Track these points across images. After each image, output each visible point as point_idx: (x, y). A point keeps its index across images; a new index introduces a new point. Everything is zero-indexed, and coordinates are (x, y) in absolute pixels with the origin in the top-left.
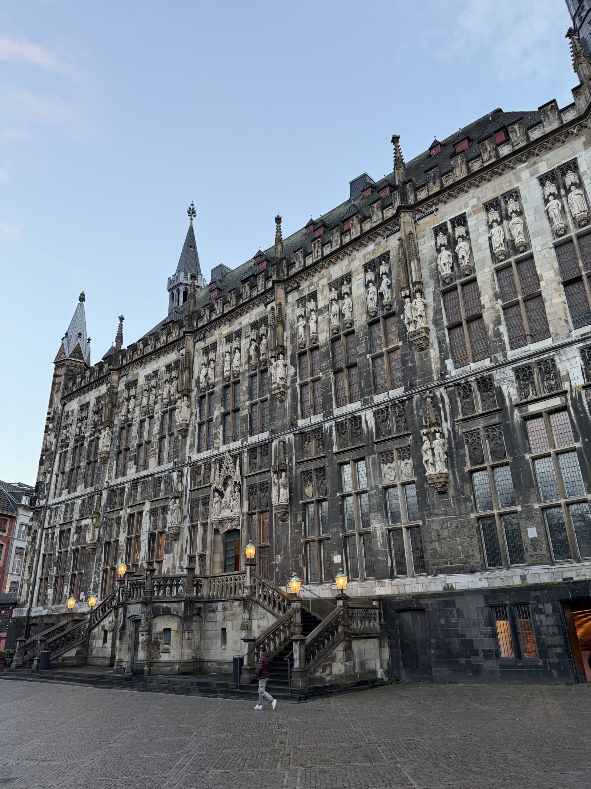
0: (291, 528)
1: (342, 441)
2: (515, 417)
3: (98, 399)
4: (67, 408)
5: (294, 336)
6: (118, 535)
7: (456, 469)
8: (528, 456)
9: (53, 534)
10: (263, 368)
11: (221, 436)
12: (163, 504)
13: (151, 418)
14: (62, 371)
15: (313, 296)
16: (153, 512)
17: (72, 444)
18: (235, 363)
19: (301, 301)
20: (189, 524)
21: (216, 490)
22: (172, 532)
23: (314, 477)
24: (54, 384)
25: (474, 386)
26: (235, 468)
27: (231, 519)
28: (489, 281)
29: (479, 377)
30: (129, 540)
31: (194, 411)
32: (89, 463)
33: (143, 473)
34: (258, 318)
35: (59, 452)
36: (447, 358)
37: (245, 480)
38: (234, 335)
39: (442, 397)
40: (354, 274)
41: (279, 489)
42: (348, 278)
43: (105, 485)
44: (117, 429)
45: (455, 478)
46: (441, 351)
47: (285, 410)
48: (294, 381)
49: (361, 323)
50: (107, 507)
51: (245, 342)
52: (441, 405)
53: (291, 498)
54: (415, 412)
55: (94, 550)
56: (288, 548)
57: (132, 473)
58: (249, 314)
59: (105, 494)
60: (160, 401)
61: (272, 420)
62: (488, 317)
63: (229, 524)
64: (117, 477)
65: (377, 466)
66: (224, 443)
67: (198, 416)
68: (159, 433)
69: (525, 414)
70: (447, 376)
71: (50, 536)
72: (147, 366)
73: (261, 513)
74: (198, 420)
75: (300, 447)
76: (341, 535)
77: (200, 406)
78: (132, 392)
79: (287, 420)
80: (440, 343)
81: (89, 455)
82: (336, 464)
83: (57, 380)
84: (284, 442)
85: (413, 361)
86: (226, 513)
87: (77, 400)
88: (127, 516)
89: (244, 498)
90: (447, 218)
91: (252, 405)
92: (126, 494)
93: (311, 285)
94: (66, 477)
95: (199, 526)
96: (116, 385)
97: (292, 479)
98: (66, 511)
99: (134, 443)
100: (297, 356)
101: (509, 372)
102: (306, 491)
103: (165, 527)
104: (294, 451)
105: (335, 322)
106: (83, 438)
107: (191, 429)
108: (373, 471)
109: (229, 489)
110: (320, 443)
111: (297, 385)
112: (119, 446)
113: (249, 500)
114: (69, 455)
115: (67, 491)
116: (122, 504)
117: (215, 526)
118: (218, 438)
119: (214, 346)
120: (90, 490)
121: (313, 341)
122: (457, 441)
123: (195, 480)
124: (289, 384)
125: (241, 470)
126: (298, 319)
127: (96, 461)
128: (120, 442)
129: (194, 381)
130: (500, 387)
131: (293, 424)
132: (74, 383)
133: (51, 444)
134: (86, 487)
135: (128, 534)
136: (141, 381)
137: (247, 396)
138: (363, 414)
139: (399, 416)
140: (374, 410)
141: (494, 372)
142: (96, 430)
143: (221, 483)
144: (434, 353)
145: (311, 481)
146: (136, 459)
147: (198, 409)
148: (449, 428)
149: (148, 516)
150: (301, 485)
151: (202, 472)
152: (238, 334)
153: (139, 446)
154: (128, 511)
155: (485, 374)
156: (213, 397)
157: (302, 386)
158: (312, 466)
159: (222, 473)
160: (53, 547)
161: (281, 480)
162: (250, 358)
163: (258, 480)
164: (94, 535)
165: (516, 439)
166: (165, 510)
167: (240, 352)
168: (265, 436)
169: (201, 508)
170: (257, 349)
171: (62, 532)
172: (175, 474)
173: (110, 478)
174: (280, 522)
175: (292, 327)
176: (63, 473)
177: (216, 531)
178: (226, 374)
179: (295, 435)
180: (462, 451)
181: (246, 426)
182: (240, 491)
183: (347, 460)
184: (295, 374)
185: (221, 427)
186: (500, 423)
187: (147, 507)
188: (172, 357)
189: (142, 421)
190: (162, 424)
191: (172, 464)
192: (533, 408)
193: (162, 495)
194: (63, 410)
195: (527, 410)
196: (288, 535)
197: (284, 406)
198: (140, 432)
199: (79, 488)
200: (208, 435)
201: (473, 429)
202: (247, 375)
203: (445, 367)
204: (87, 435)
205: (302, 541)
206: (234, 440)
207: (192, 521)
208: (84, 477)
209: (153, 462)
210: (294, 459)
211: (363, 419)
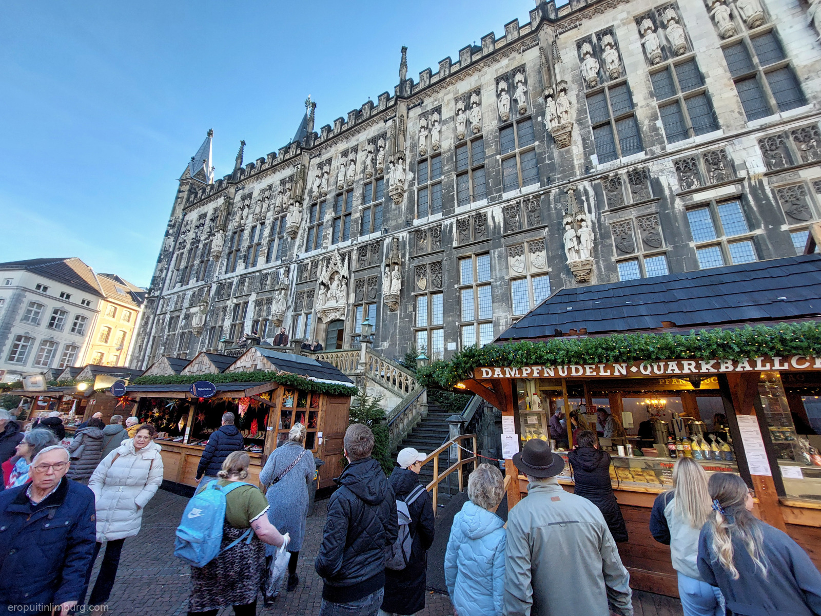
0: (400, 318)
1: (462, 237)
2: (676, 206)
3: (216, 210)
4: (187, 218)
5: (414, 146)
6: (223, 321)
7: (601, 259)
8: (692, 244)
9: (164, 320)
10: (378, 176)
11: (330, 237)
12: (268, 295)
13: (263, 224)
14: (186, 188)
15: (438, 110)
16: (258, 303)
17: (188, 246)
18: (350, 172)
19: (424, 115)
20: (292, 313)
21: (323, 284)
22: (275, 318)
23: (429, 271)
24: (177, 198)
25: (625, 178)
26: (343, 264)
27: (337, 309)
28: (643, 81)
29: (631, 169)
30: (233, 326)
31: (305, 216)
32: (202, 262)
33: (250, 270)
34: (376, 134)
35: (176, 253)
36: (593, 154)
37: (353, 275)
38: (350, 150)
39: (586, 190)
40: (484, 86)
41: (391, 280)
43: (215, 279)
44: (230, 233)
45: (599, 268)
46: (585, 147)
47: (400, 211)
48: (412, 184)
49: (491, 128)
50: (215, 298)
51: (361, 156)
52: (584, 198)
53: (401, 290)
54: (553, 206)
55: (200, 333)
56: (396, 335)
57: (241, 269)
58: (367, 132)
59: (214, 287)
60: (272, 209)
61: (386, 220)
62: (641, 113)
63: (333, 314)
64: (226, 273)
65: (503, 258)
66: (333, 243)
67: (308, 220)
68: (269, 236)
69: (689, 203)
70: (592, 171)
71: (161, 321)
72: (263, 181)
73: (368, 304)
74: (308, 224)
75: (414, 243)
76: (457, 323)
77: (311, 213)
78: (247, 202)
79: (401, 221)
80: (584, 140)
81: (202, 255)
82: (455, 258)
83: (181, 195)
84: (398, 240)
85: (551, 158)
86: (332, 304)
87: (196, 211)
88: (233, 305)
89: (351, 290)
90: (593, 31)
91: (365, 209)
92: (233, 287)
93: (436, 100)
94: (180, 273)
95: (303, 314)
96: (232, 197)
97: (404, 273)
98: (177, 301)
99: (245, 244)
100: (416, 162)
101: (668, 163)
102: (419, 284)
103: (269, 315)
104: (408, 248)
105: (461, 129)
106: (199, 241)
107: (300, 232)
108: (499, 263)
109: (336, 283)
110: (437, 240)
111: (415, 188)
112: (231, 248)
113: (356, 293)
114: (185, 255)
115: (180, 284)
116: (229, 296)
117: (319, 315)
118: (328, 239)
119: (329, 161)
120: (201, 283)
121: (435, 148)
122: (603, 231)
123: (301, 276)
124: (406, 188)
125: (349, 266)
126: (420, 131)
127: (208, 261)
128: (232, 244)
129: (306, 191)
130: (658, 178)
131: (408, 223)
132: (196, 196)
133: (170, 246)
134: (197, 281)
135: (233, 321)
136: (256, 194)
137: (360, 201)
138: (489, 211)
139: (532, 211)
140: (502, 206)
141: (651, 164)
142: (211, 234)
143: (328, 278)
144: (577, 150)
145: (424, 275)
146: (246, 258)
147: (309, 215)
148: (594, 219)
149: (253, 306)
150: (414, 279)
151: (309, 268)
152: (355, 149)
153: (249, 247)
154: (235, 301)
155: (639, 167)
156: (324, 205)
157: (419, 190)
158: (427, 261)
159: (330, 268)
160: (163, 330)
161: (393, 273)
162: (365, 167)
163: (366, 275)
164: (201, 320)
165: (678, 227)
166: (269, 301)
167: (355, 164)
168: (378, 234)
169: (305, 300)
170: (374, 161)
171: (171, 318)
172: (282, 271)
173: (220, 273)
174: (389, 313)
175: (412, 138)
176: (178, 270)
177: (320, 319)
178: (340, 183)
179: (409, 233)
180: (608, 241)
181: (358, 227)
182: (346, 284)
183: (468, 254)
184: (414, 179)
185: (331, 229)
186: (657, 213)
187: (253, 297)
188: (287, 172)
189: (254, 228)
190: (273, 229)
191: (279, 262)
192: (698, 197)
193: (268, 288)
194: (183, 220)
195: (692, 198)
196: (396, 324)
197: (399, 208)
198: (252, 236)
199: (191, 282)
200: (317, 237)
201: (623, 219)
202: (362, 182)
203: (591, 162)
204: (202, 238)
205: (412, 329)
206: (344, 240)
207: (295, 311)
208: (197, 273)
209: (261, 260)
210: (407, 255)
211: (489, 215)
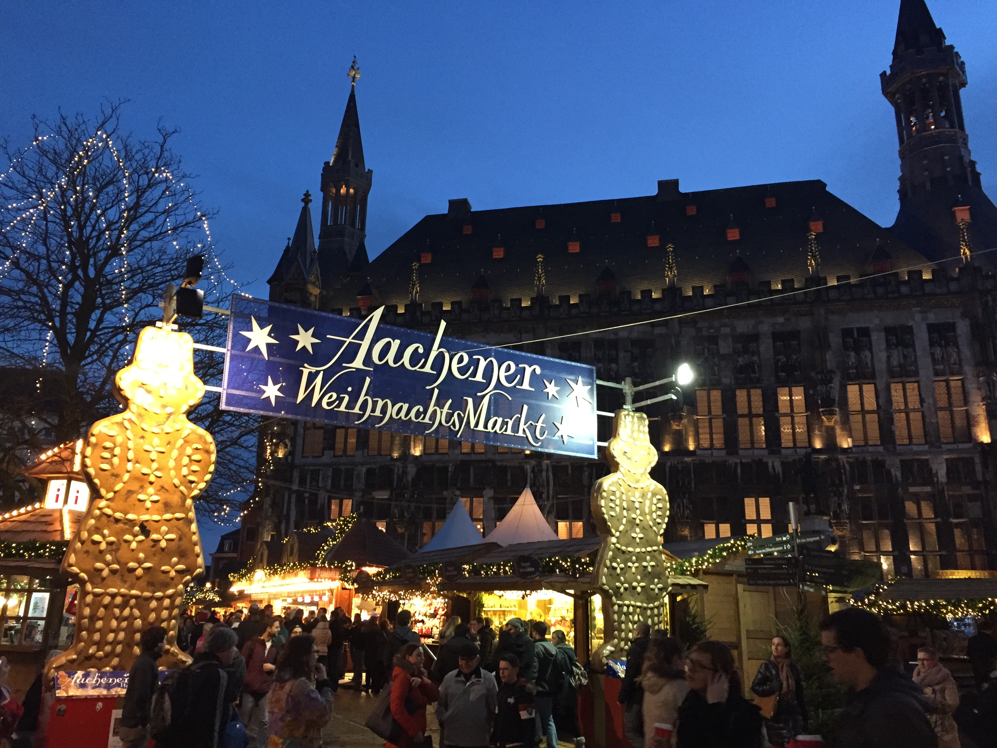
1: (746, 478)
2: (898, 492)
7: (852, 520)
8: (906, 521)
15: (714, 340)
16: (498, 501)
19: (698, 338)
23: (715, 502)
25: (869, 463)
28: (886, 389)
29: (874, 458)
33: (476, 457)
34: (641, 337)
36: (850, 437)
38: (606, 343)
39: (844, 465)
40: (762, 337)
42: (755, 337)
45: (851, 526)
47: (681, 436)
48: (691, 412)
49: (769, 383)
50: (418, 484)
51: (624, 356)
52: (843, 471)
57: (457, 454)
59: (412, 469)
61: (665, 442)
62: (883, 416)
65: (782, 505)
70: (849, 451)
75: (700, 475)
79: (683, 447)
80: (843, 423)
82: (741, 496)
85: (820, 431)
90: (855, 325)
92: (450, 474)
93: (711, 327)
97: (691, 500)
98: (337, 477)
101: (897, 461)
104: (693, 475)
108: (780, 508)
110: (721, 474)
111: (696, 418)
120: (382, 459)
122: (854, 500)
130: (890, 469)
138: (769, 461)
140: (781, 460)
141: (886, 457)
144: (839, 430)
145: (711, 505)
149: (492, 504)
150: (701, 507)
152: (614, 345)
154: (458, 493)
155: (879, 457)
165: (897, 509)
169: (571, 507)
172: (528, 467)
179: (693, 461)
180: (857, 507)
183: (752, 495)
191: (522, 456)
192: (912, 489)
193: (509, 484)
195: (908, 490)
210: (693, 482)
211: (770, 464)
